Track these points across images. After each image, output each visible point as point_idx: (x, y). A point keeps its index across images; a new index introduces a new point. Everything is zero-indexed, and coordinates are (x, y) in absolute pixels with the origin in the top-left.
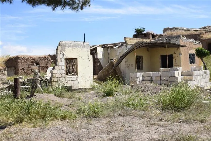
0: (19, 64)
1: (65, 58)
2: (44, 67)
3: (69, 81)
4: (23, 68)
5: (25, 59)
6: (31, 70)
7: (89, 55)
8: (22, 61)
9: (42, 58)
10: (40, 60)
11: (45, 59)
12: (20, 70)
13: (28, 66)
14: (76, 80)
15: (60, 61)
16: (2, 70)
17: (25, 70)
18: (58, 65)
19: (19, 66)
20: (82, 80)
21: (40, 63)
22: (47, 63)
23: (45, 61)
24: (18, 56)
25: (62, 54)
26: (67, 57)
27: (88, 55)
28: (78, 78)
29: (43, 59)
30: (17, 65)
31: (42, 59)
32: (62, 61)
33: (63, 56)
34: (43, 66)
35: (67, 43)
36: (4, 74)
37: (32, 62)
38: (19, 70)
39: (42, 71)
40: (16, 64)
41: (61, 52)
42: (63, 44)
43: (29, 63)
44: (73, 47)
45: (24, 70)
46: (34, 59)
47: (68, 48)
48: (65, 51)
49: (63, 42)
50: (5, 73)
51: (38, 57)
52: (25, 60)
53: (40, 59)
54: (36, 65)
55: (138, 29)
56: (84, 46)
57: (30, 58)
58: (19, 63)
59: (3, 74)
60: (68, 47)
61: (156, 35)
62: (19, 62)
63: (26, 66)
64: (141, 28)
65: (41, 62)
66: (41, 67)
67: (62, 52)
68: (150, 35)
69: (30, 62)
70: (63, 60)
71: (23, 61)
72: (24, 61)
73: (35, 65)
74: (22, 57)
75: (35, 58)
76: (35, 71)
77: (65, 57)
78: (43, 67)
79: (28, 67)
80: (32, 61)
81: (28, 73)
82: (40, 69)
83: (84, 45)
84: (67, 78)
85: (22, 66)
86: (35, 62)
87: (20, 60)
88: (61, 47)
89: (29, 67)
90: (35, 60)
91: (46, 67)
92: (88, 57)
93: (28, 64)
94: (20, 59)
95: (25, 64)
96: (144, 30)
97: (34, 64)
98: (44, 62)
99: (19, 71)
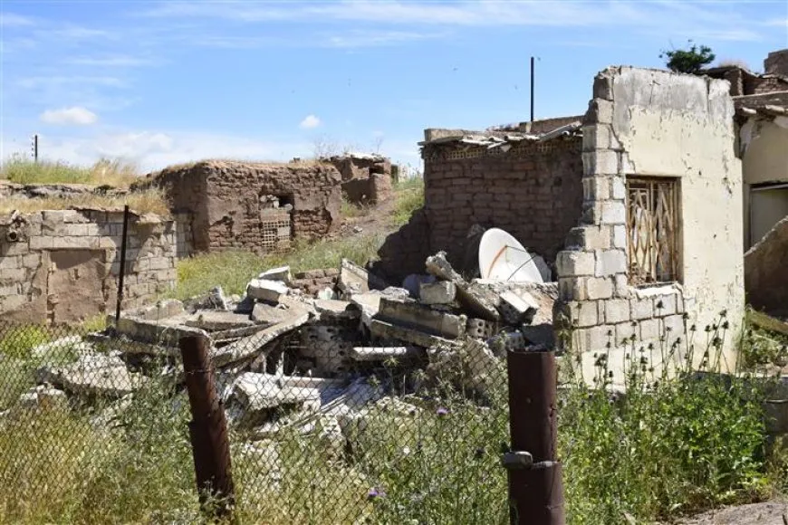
0: (210, 197)
1: (628, 176)
2: (312, 212)
3: (644, 319)
4: (225, 218)
5: (236, 177)
6: (260, 226)
7: (728, 158)
8: (220, 185)
9: (307, 175)
10: (298, 181)
11: (317, 177)
12: (213, 225)
13: (248, 208)
14: (678, 313)
15: (608, 197)
16: (156, 230)
17: (234, 227)
18: (597, 223)
19: (210, 207)
20: (701, 310)
21: (297, 195)
22: (326, 194)
23: (317, 189)
24: (203, 164)
25: (616, 151)
26: (639, 171)
27: (724, 159)
28: (683, 299)
29: (311, 177)
30: (198, 203)
31: (306, 178)
32: (616, 196)
33: (620, 168)
34: (310, 207)
35: (639, 83)
36: (164, 250)
37: (263, 192)
38: (210, 226)
39: (303, 233)
40: (193, 199)
41: (610, 137)
42: (621, 86)
43: (253, 195)
44: (663, 107)
45: (230, 225)
46: (273, 176)
47: (642, 114)
48: (631, 133)
49: (620, 70)
50: (170, 242)
51: (289, 169)
52: (233, 181)
53: (294, 176)
54: (281, 205)
55: (679, 52)
56: (709, 102)
57: (257, 172)
58: (209, 194)
59: (163, 248)
60: (641, 105)
61: (758, 76)
62: (209, 191)
63: (240, 210)
64: (693, 49)
65: (302, 190)
66: (301, 212)
67: (617, 137)
68: (738, 76)
69: (255, 193)
70: (620, 190)
71: (225, 188)
72: (231, 187)
73: (276, 204)
74: (223, 165)
75: (274, 173)
76: (275, 231)
77: (627, 170)
78: (308, 212)
79: (245, 211)
80: (263, 188)
81: (247, 239)
82: (297, 224)
83: (711, 97)
84: (640, 299)
85: (223, 210)
86: (278, 191)
87: (214, 179)
88: (613, 107)
89: (249, 215)
90: (274, 181)
91: (320, 213)
92: (727, 170)
93: (246, 200)
94: (215, 175)
95: (234, 198)
96: (712, 58)
97: (272, 202)
98: (314, 189)
99: (212, 229)
